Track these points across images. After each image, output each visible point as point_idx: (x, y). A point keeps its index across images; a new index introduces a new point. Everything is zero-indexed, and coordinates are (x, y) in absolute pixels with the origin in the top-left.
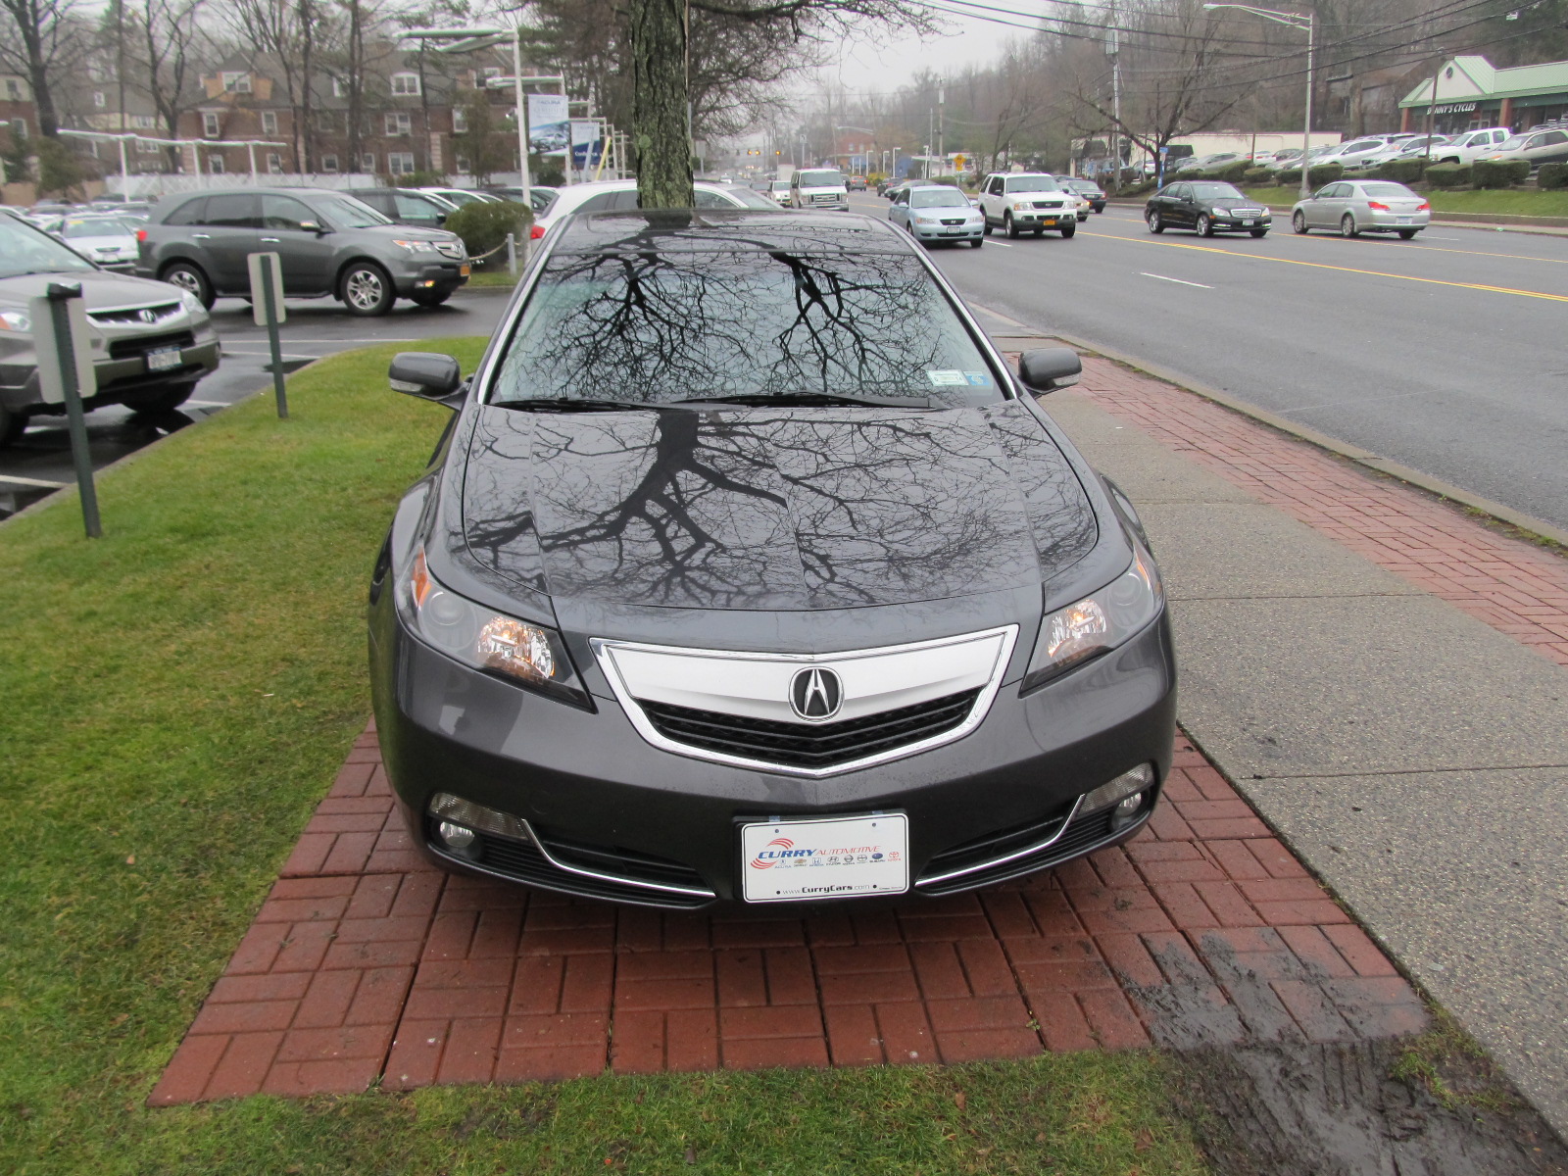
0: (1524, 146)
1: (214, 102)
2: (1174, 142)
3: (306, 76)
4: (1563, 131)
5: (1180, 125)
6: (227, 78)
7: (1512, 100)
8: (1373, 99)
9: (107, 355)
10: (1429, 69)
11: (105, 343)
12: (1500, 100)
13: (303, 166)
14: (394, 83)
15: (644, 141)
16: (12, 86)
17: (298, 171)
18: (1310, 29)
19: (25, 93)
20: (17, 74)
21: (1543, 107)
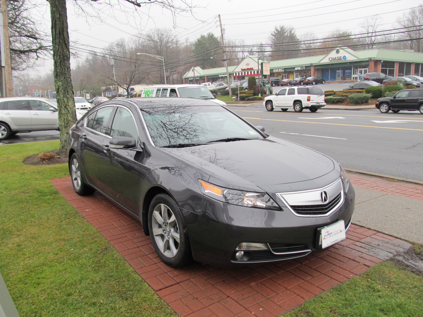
0: (215, 86)
2: (131, 87)
4: (223, 83)
5: (132, 82)
7: (207, 76)
8: (175, 76)
10: (187, 69)
12: (204, 77)
15: (60, 83)
18: (163, 60)
21: (214, 78)
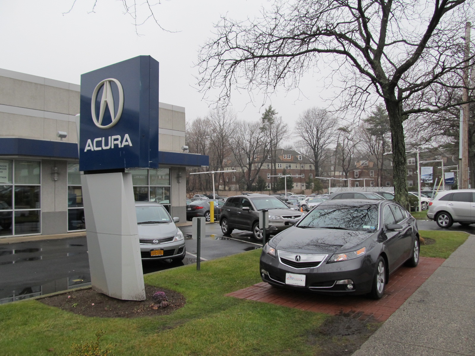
1: (358, 168)
3: (383, 161)
6: (361, 162)
9: (284, 224)
11: (284, 222)
13: (379, 184)
14: (408, 161)
16: (310, 166)
17: (378, 186)
19: (313, 168)
20: (311, 163)
